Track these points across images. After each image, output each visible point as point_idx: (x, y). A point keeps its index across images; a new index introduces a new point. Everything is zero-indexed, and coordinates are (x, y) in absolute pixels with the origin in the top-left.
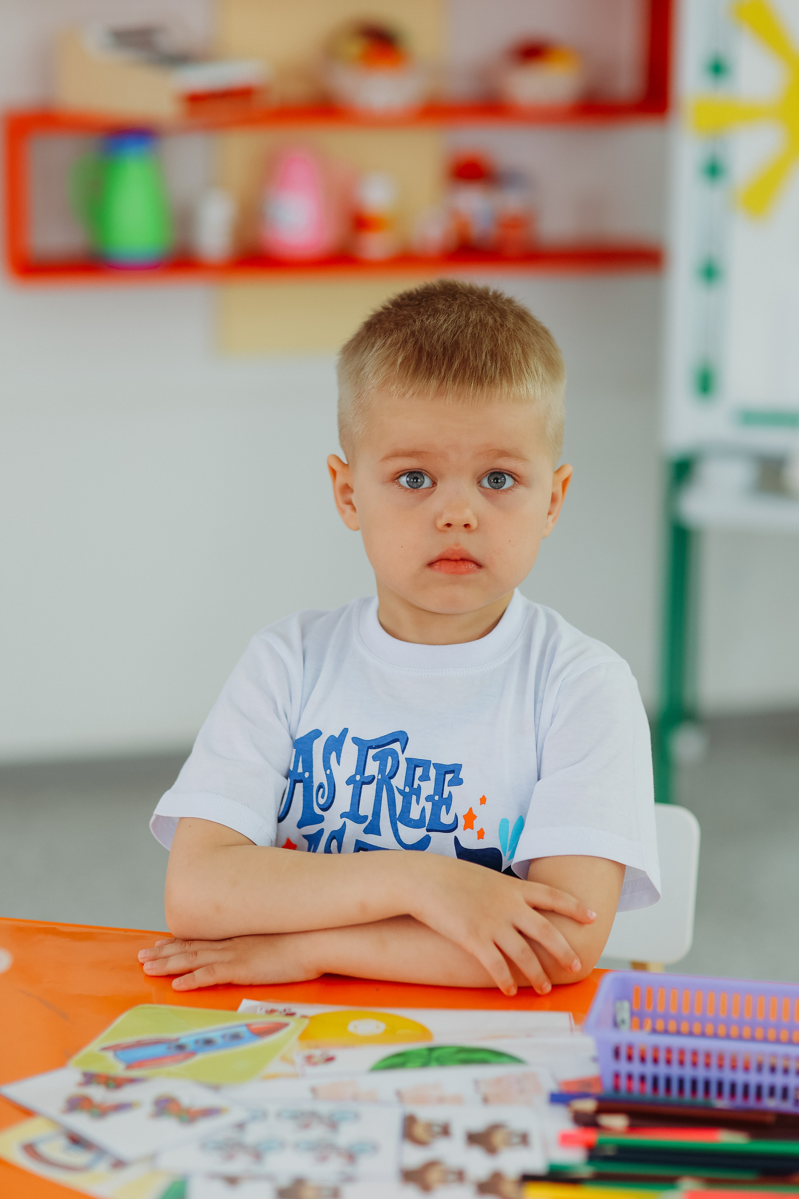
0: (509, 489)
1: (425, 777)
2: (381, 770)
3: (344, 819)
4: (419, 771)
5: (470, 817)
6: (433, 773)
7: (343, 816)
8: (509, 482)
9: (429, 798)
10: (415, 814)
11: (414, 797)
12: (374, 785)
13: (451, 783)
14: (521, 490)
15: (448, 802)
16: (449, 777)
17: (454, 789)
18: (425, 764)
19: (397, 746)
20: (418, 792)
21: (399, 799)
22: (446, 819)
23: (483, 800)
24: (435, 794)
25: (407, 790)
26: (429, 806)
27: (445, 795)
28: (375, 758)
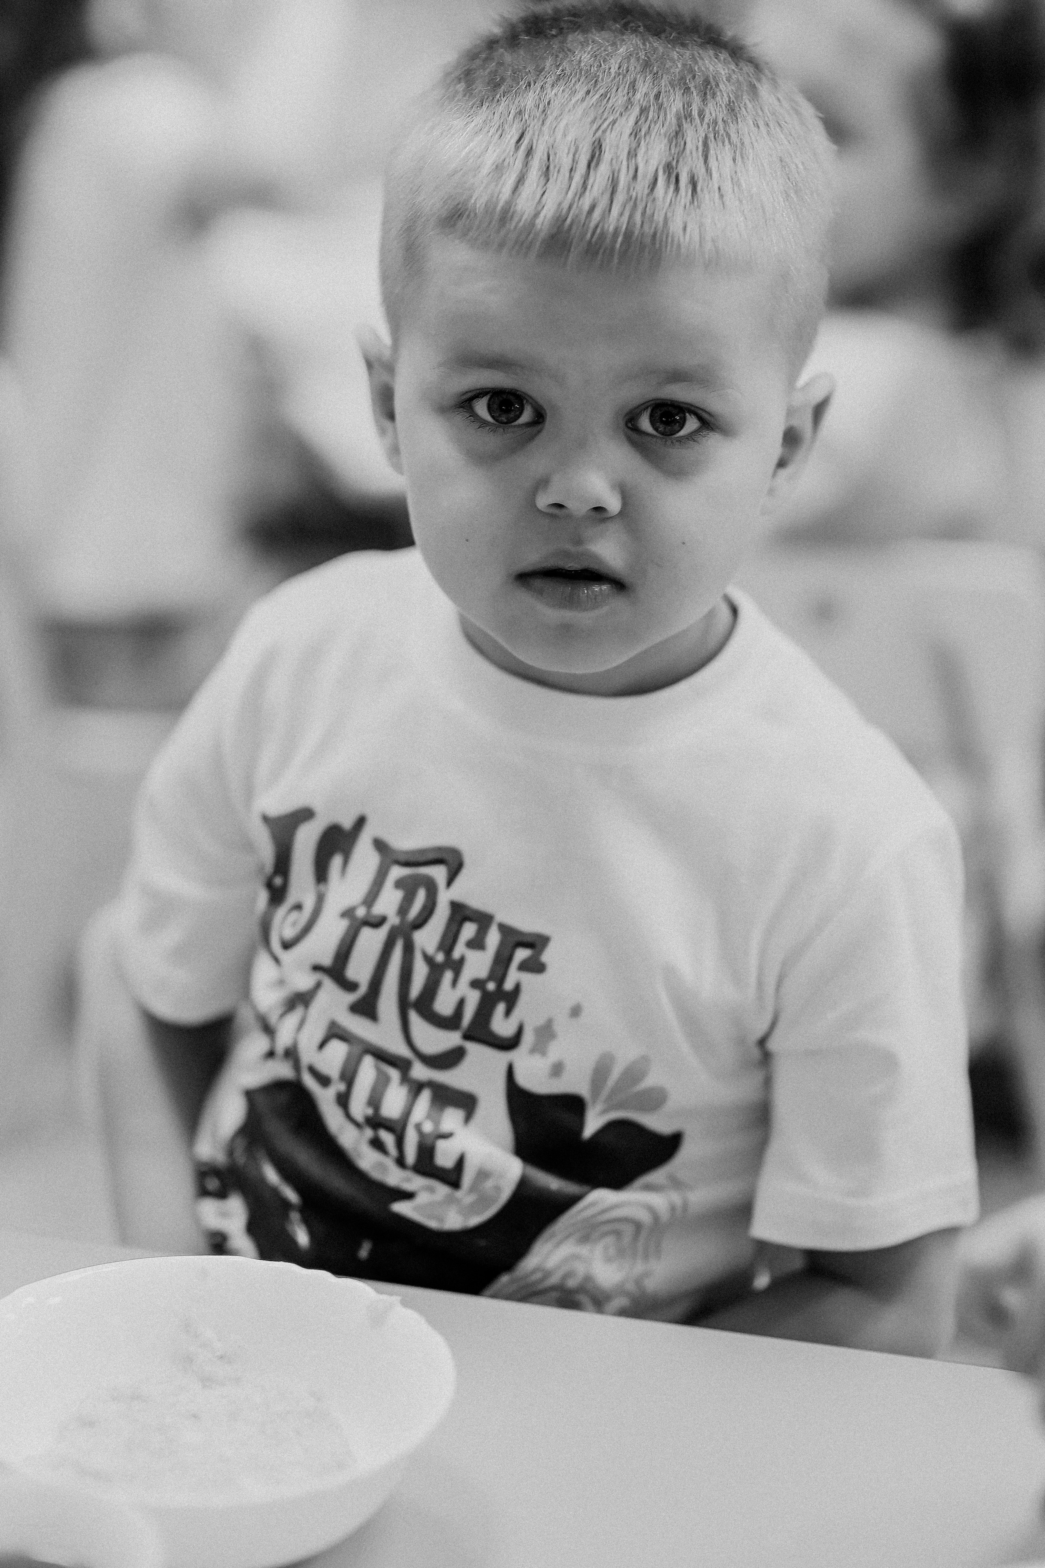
0: (691, 436)
1: (477, 943)
2: (403, 911)
3: (318, 976)
4: (469, 930)
5: (546, 1033)
6: (493, 938)
7: (317, 968)
8: (692, 424)
9: (476, 984)
10: (444, 1004)
11: (448, 976)
12: (382, 934)
13: (524, 967)
14: (713, 440)
15: (511, 998)
16: (522, 954)
17: (527, 979)
18: (484, 920)
19: (439, 873)
20: (457, 966)
21: (420, 972)
22: (502, 1026)
23: (576, 1011)
24: (490, 978)
25: (440, 958)
26: (473, 998)
27: (509, 985)
28: (399, 884)
